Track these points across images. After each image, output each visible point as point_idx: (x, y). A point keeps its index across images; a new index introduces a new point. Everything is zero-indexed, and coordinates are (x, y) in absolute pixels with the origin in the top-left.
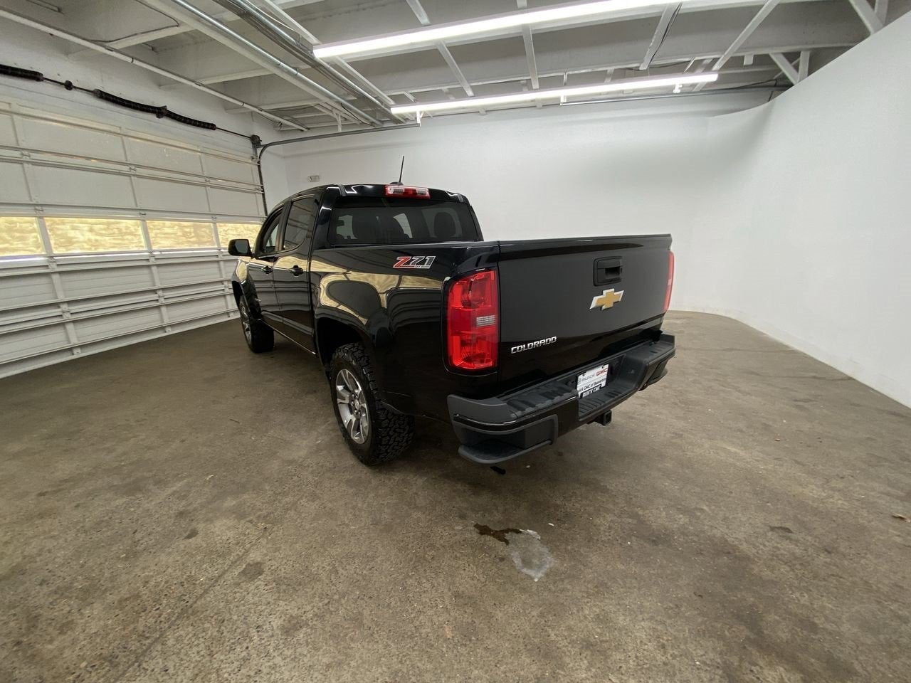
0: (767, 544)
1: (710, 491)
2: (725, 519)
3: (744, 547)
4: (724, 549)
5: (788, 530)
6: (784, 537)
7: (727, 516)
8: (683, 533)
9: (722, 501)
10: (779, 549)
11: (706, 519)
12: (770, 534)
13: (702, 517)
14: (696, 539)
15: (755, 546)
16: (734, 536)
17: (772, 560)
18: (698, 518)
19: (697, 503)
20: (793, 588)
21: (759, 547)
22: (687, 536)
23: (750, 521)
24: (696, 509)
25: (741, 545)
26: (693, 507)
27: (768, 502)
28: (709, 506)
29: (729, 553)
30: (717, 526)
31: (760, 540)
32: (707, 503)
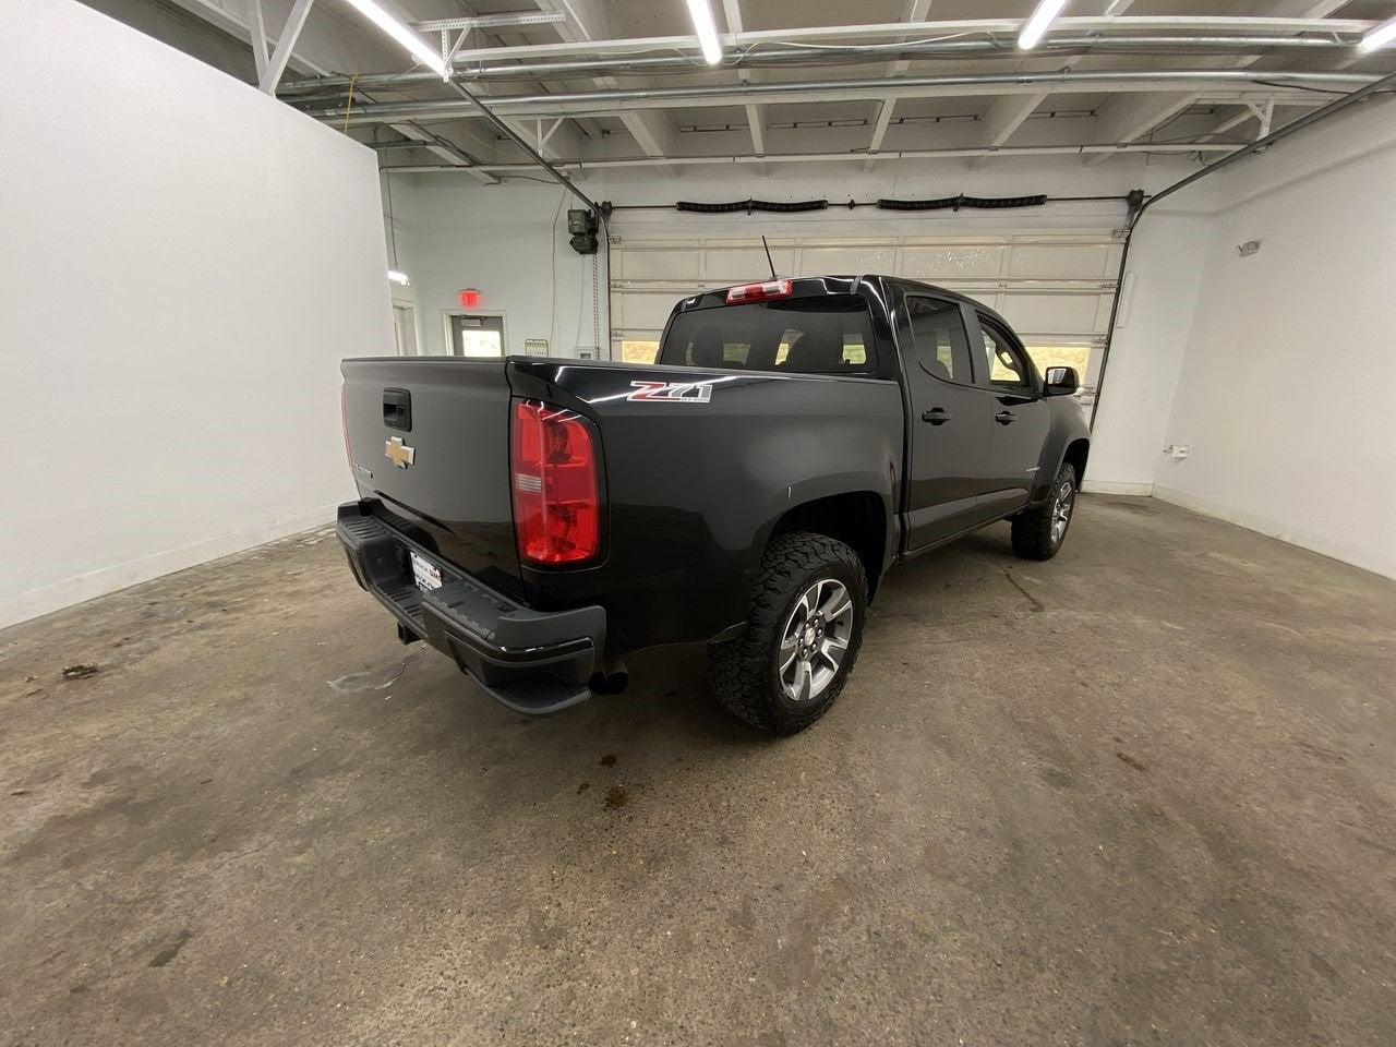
0: (178, 902)
1: (329, 892)
2: (260, 875)
3: (201, 867)
4: (225, 840)
5: (160, 962)
6: (160, 941)
7: (263, 881)
8: (282, 806)
9: (294, 895)
10: (157, 912)
11: (282, 846)
12: (183, 921)
13: (289, 844)
14: (265, 815)
15: (192, 881)
16: (227, 866)
17: (157, 887)
18: (292, 836)
19: (317, 853)
20: (110, 880)
21: (184, 886)
22: (276, 808)
23: (225, 911)
24: (308, 845)
25: (208, 864)
26: (315, 842)
27: (229, 984)
28: (298, 866)
29: (213, 841)
30: (260, 853)
31: (189, 897)
32: (307, 869)
